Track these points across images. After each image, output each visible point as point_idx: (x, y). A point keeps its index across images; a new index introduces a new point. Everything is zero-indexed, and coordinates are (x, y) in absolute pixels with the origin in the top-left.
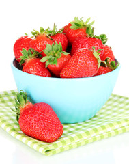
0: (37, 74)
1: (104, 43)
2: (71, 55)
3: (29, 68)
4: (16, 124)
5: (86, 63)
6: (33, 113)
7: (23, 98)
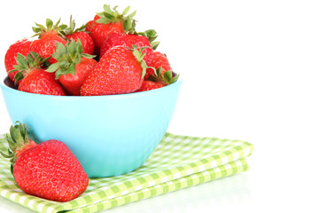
0: (42, 93)
1: (155, 48)
2: (97, 59)
3: (29, 84)
4: (10, 179)
5: (122, 68)
6: (37, 154)
7: (19, 134)
